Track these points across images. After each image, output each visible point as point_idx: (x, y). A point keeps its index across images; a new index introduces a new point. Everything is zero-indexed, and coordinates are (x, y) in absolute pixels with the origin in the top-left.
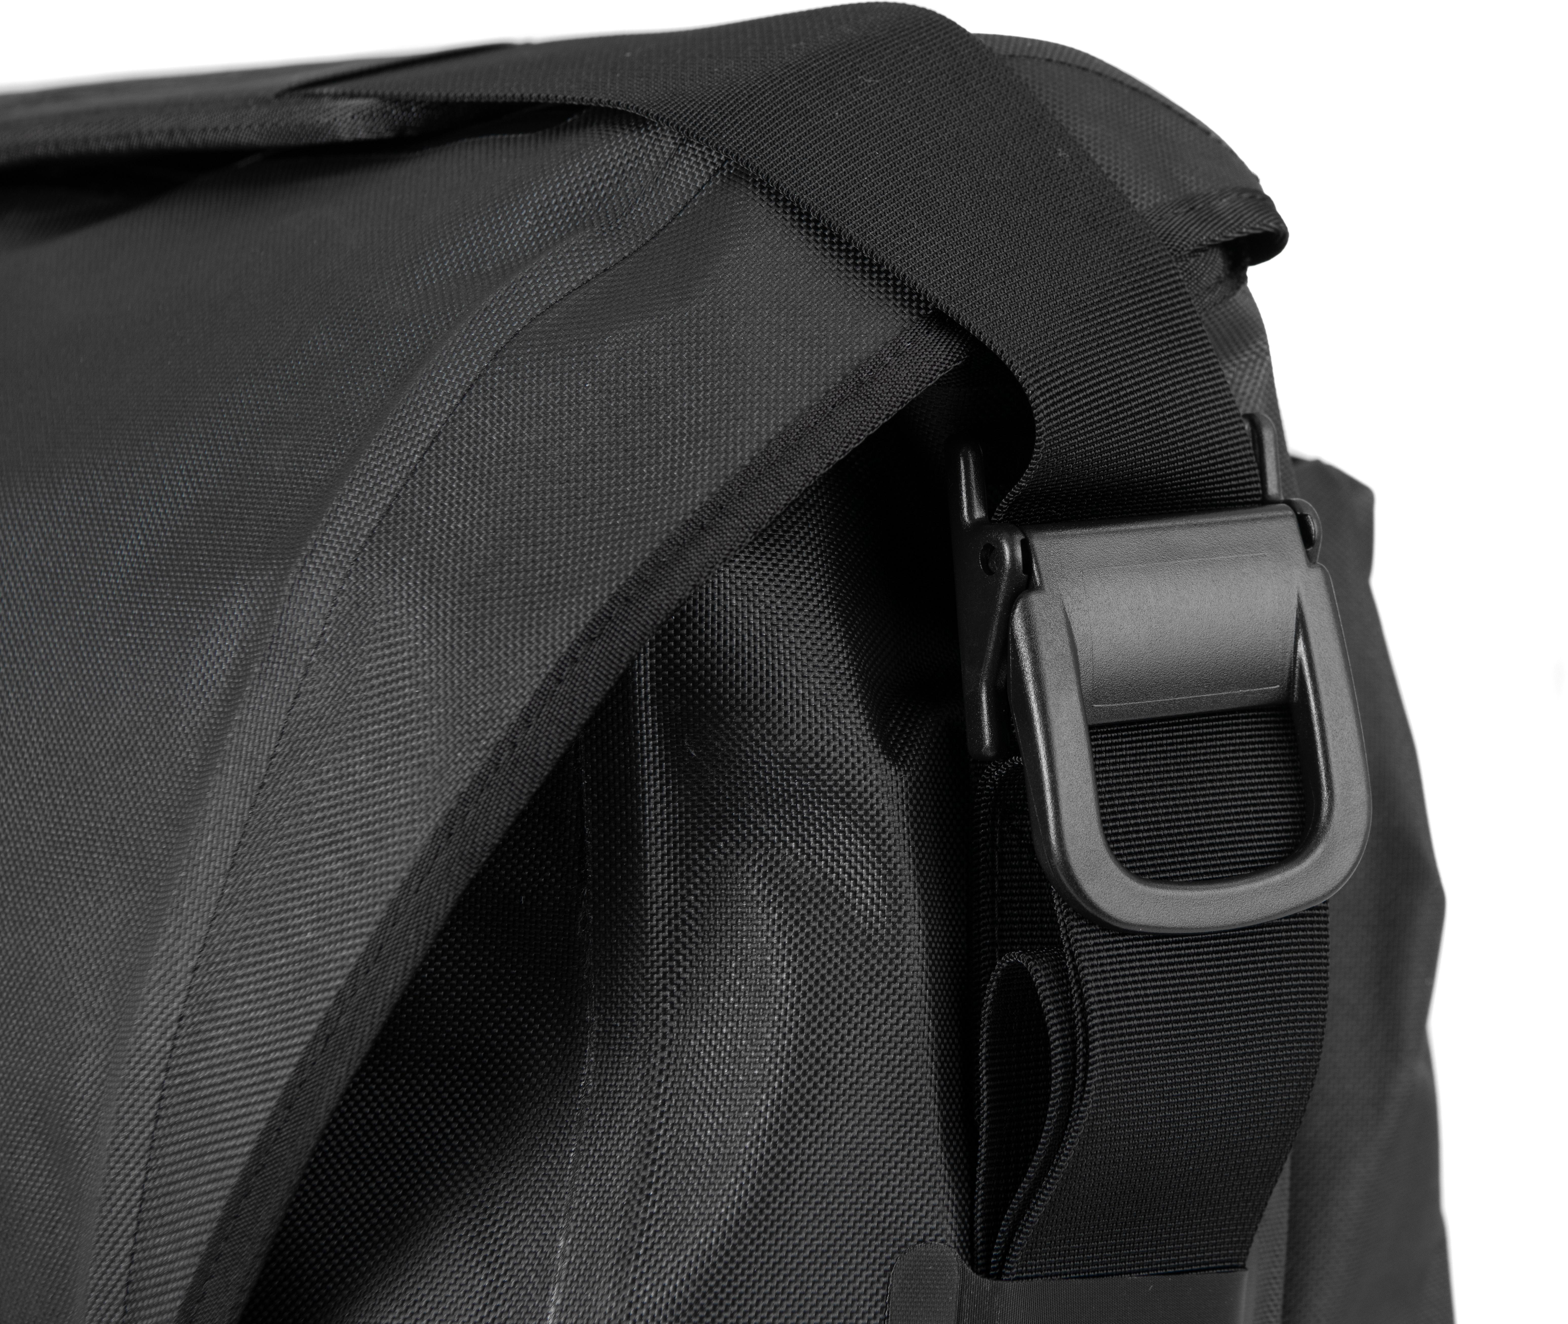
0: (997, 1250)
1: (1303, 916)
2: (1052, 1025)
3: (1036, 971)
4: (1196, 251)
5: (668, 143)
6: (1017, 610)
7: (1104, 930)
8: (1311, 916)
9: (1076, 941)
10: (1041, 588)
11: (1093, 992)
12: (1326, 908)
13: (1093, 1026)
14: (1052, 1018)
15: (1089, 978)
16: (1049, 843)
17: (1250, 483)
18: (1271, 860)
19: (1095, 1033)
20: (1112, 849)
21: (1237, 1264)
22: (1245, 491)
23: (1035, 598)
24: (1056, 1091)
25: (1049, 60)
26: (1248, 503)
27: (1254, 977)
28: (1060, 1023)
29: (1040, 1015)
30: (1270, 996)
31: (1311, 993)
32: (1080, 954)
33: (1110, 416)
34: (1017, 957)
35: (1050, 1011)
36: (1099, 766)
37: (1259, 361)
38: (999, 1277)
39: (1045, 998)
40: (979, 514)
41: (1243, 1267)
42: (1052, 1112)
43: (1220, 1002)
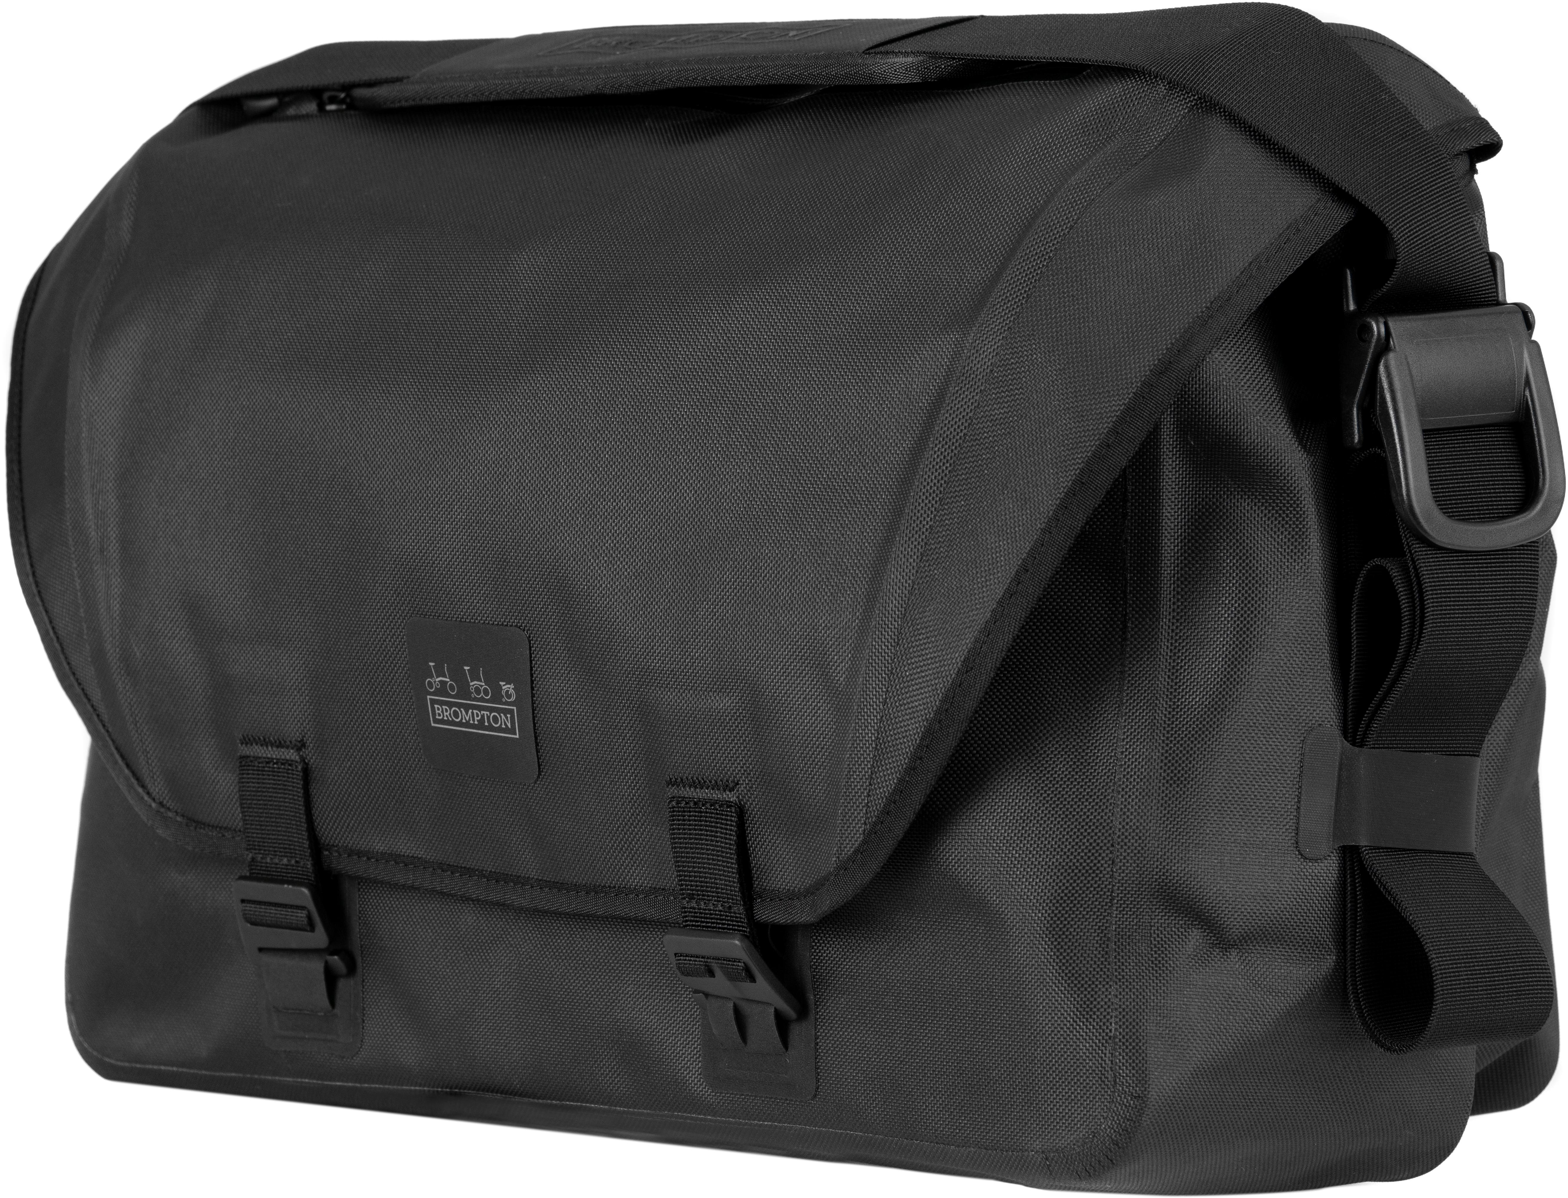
0: (1361, 731)
1: (1526, 546)
2: (1403, 600)
3: (1392, 569)
4: (1457, 155)
5: (1162, 88)
6: (1382, 363)
7: (1428, 547)
8: (1531, 546)
9: (1416, 552)
10: (1394, 350)
11: (1427, 580)
12: (1538, 543)
13: (1427, 599)
14: (1402, 595)
15: (1424, 573)
16: (1402, 495)
17: (1491, 293)
18: (1510, 512)
19: (1428, 603)
20: (1436, 501)
21: (1475, 753)
22: (1488, 297)
23: (1391, 356)
24: (1404, 637)
25: (1365, 39)
26: (1489, 305)
27: (1503, 579)
28: (1407, 598)
29: (1395, 593)
30: (1510, 591)
31: (1530, 591)
32: (1418, 559)
33: (1430, 251)
34: (1377, 561)
35: (1401, 592)
36: (1429, 453)
37: (1480, 220)
38: (1361, 746)
39: (1398, 584)
40: (1352, 307)
41: (1478, 756)
42: (1401, 649)
43: (1487, 592)
